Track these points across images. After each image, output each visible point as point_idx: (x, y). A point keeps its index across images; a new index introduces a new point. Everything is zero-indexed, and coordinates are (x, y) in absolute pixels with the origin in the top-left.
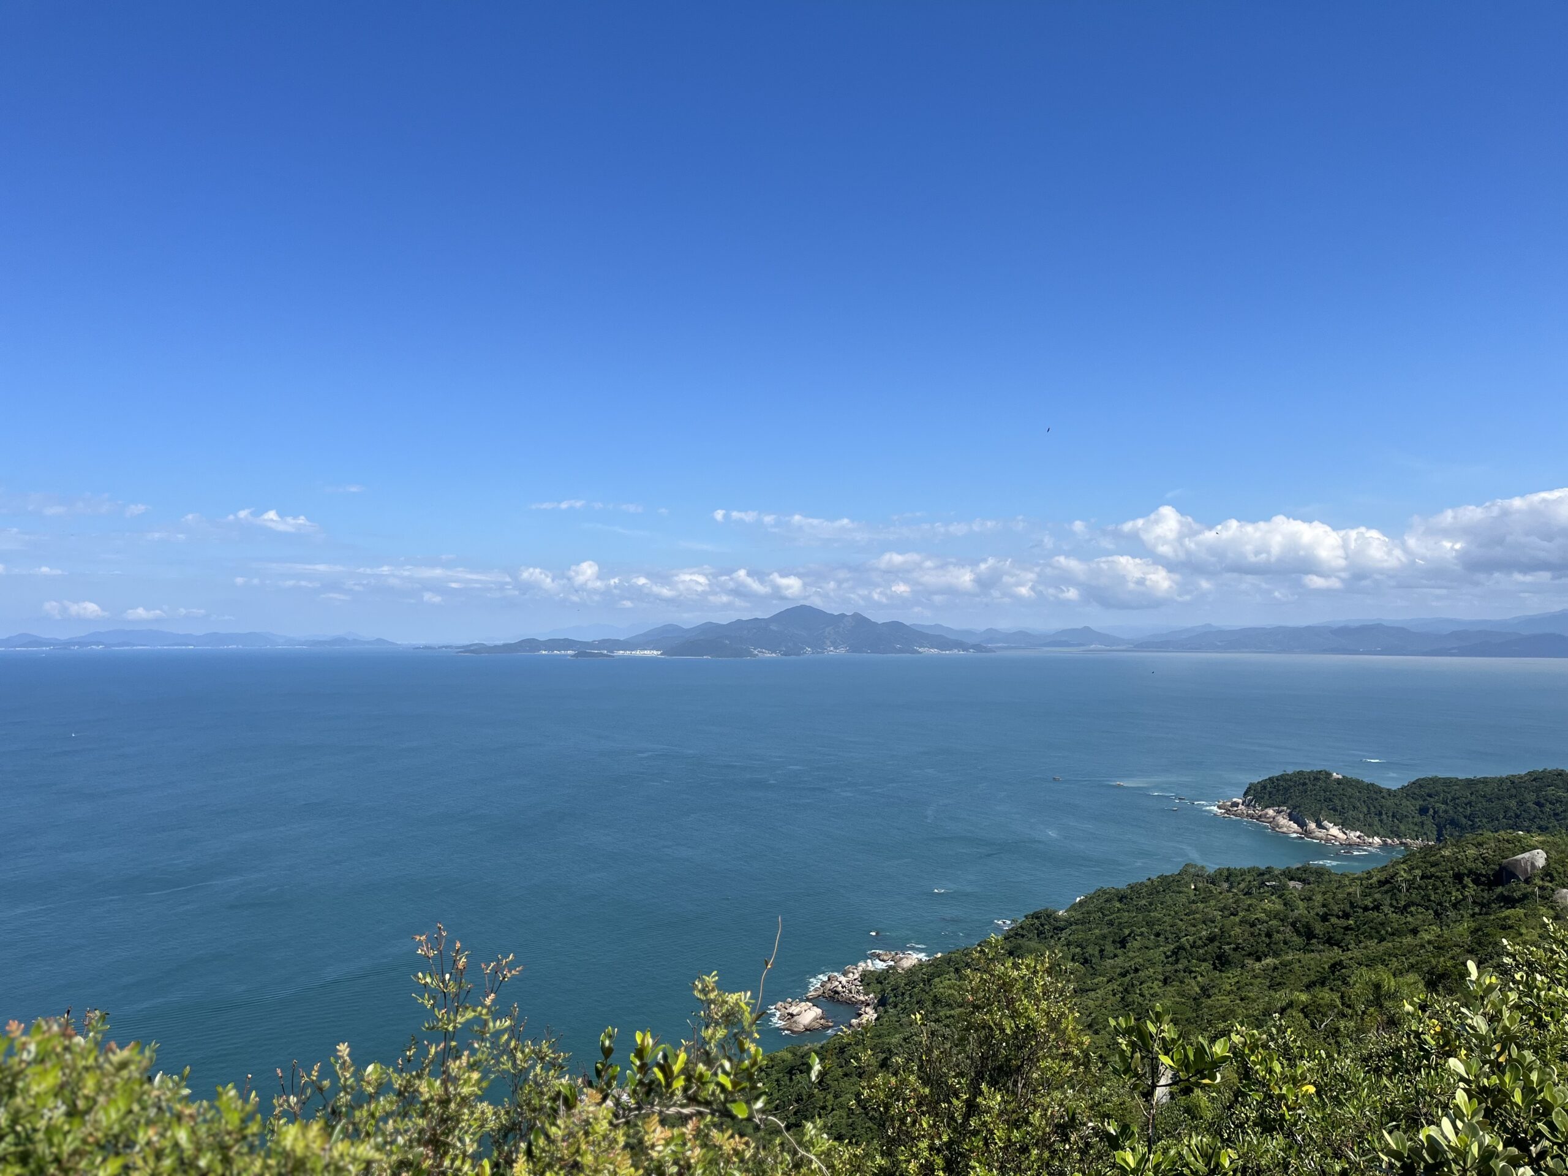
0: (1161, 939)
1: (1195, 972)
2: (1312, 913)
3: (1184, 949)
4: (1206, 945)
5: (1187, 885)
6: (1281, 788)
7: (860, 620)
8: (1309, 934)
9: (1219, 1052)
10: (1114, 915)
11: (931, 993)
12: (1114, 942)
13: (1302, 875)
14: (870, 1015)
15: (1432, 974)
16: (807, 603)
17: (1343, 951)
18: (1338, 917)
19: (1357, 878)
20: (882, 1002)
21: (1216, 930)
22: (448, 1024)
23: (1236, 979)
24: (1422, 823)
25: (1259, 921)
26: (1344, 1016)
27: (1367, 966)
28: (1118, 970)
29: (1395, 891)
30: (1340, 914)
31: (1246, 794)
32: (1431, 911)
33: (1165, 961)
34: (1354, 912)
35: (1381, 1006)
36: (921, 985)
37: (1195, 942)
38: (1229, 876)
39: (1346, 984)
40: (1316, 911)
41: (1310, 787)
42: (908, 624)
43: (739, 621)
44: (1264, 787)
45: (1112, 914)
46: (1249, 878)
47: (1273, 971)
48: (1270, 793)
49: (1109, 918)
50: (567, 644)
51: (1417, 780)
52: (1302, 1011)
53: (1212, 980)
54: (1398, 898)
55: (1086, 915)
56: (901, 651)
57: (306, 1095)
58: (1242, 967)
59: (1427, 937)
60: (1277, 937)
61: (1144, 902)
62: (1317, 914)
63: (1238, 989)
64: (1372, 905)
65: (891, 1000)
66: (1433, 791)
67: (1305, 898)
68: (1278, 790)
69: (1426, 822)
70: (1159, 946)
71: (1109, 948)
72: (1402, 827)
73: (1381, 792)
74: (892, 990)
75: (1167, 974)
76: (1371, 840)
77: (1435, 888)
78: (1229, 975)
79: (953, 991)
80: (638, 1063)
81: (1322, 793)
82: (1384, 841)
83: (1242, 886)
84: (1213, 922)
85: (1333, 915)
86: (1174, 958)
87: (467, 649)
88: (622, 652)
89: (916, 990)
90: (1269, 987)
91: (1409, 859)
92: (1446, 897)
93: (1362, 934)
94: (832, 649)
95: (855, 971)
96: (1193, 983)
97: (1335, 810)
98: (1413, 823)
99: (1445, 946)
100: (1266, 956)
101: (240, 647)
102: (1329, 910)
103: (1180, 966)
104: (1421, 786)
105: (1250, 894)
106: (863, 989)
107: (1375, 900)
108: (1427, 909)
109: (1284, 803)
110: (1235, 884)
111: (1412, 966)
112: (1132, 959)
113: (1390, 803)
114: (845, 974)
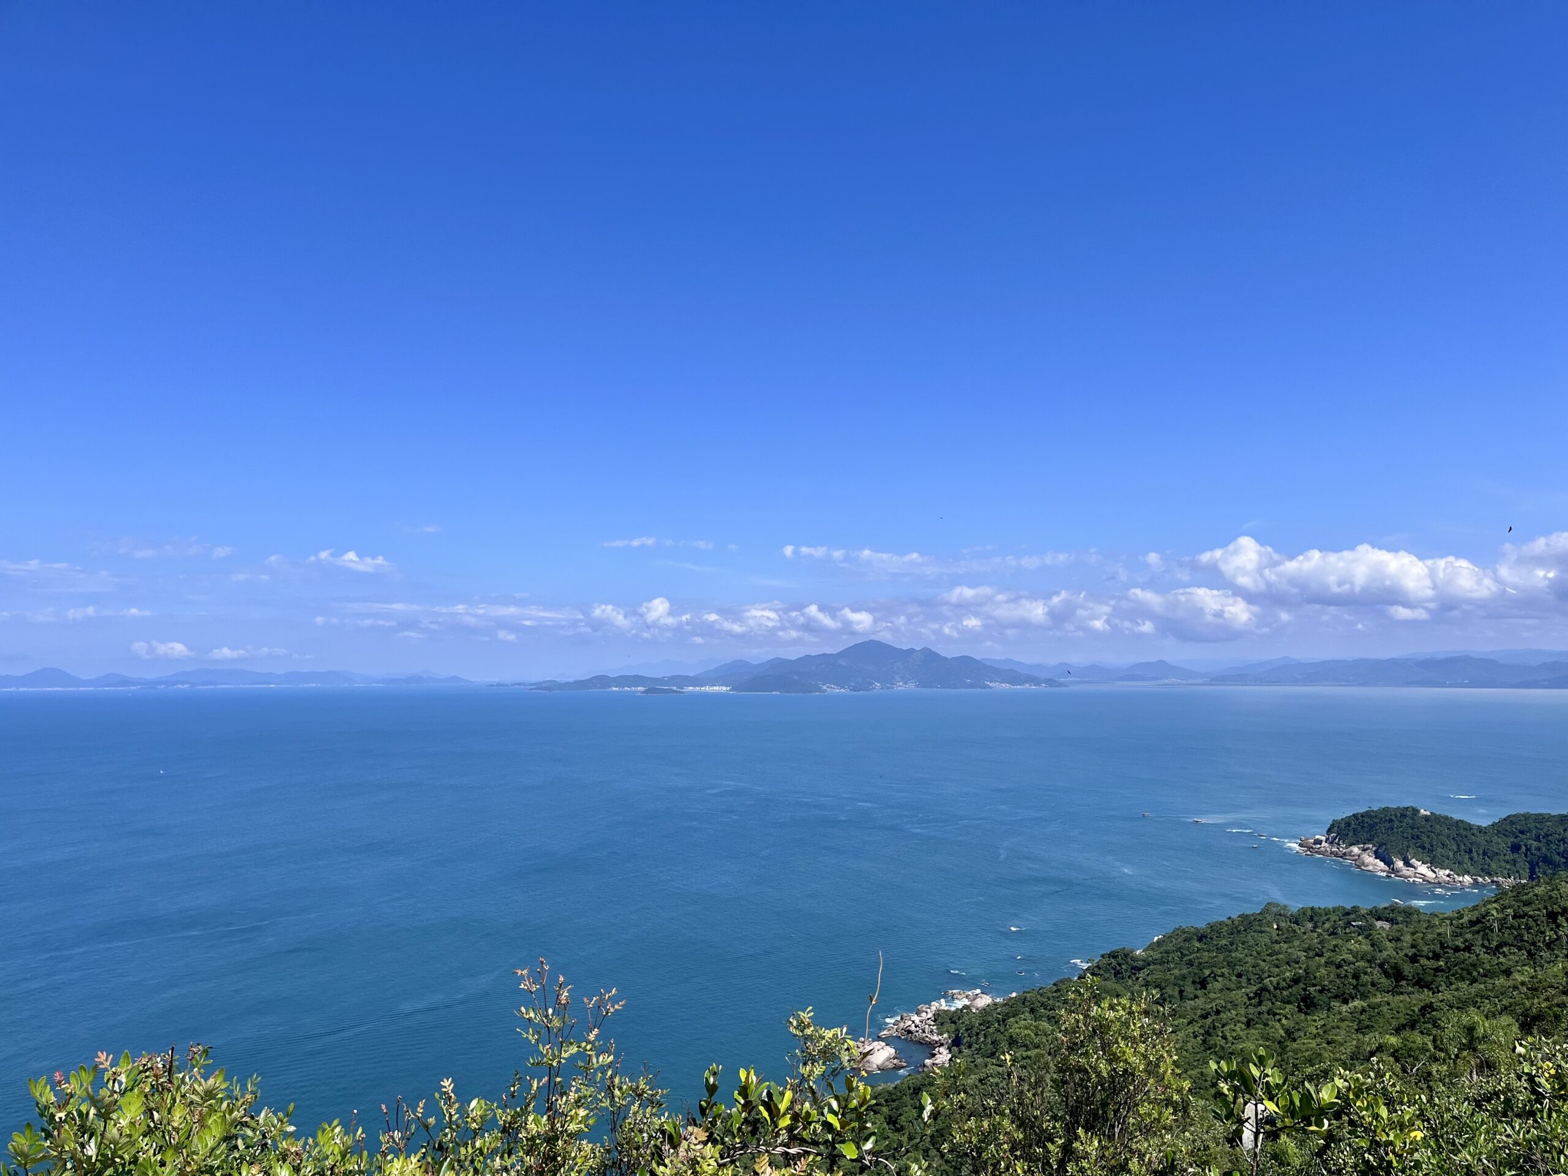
0: (1244, 980)
1: (1278, 1014)
2: (1401, 954)
3: (1269, 991)
4: (1290, 987)
5: (1270, 925)
6: (1366, 825)
7: (929, 655)
8: (1397, 975)
9: (1326, 1097)
10: (1194, 955)
11: (1006, 1033)
12: (1194, 982)
13: (1389, 915)
14: (943, 1056)
15: (1526, 1016)
16: (875, 638)
17: (1433, 994)
18: (1428, 958)
19: (1447, 919)
20: (957, 1042)
21: (1301, 971)
22: (552, 1060)
23: (1322, 1022)
24: (1515, 862)
25: (1345, 962)
26: (1436, 1060)
27: (1458, 1008)
28: (1199, 1012)
29: (1487, 931)
30: (1430, 955)
31: (1329, 831)
32: (1524, 952)
33: (1248, 1002)
34: (1445, 953)
35: (1475, 1050)
36: (996, 1025)
37: (1278, 984)
38: (1313, 916)
39: (1438, 1027)
40: (1404, 952)
41: (1396, 824)
42: (978, 657)
43: (808, 657)
44: (1348, 824)
45: (1191, 953)
46: (1333, 918)
47: (1361, 1014)
48: (1355, 830)
49: (1188, 958)
50: (637, 680)
51: (1509, 816)
52: (1393, 1055)
53: (1297, 1023)
54: (1490, 938)
55: (1165, 955)
56: (971, 686)
57: (410, 1131)
58: (1328, 1010)
59: (1520, 978)
60: (1364, 978)
61: (1224, 942)
62: (1406, 955)
63: (1324, 1032)
64: (1463, 946)
65: (965, 1040)
66: (1524, 828)
67: (1393, 939)
68: (1363, 827)
69: (1517, 859)
70: (1242, 987)
71: (1189, 989)
72: (1493, 865)
73: (1471, 829)
74: (967, 1030)
75: (1251, 1016)
76: (1461, 879)
77: (1528, 928)
78: (1315, 1018)
79: (1029, 1032)
80: (742, 1102)
81: (1410, 830)
82: (1475, 880)
83: (1327, 926)
84: (1297, 963)
85: (1422, 956)
86: (1257, 1000)
87: (539, 686)
88: (691, 688)
89: (991, 1030)
90: (1357, 1030)
91: (1501, 898)
92: (1540, 937)
93: (1453, 975)
94: (901, 684)
95: (929, 1010)
96: (1278, 1025)
97: (1424, 848)
98: (1504, 861)
99: (1539, 987)
100: (1353, 998)
101: (319, 685)
102: (1418, 951)
103: (1264, 1008)
104: (1512, 823)
105: (1336, 934)
106: (938, 1029)
107: (1466, 941)
108: (1520, 949)
109: (1369, 841)
110: (1320, 924)
111: (1506, 1008)
112: (1214, 1000)
113: (1481, 839)
114: (918, 1013)
